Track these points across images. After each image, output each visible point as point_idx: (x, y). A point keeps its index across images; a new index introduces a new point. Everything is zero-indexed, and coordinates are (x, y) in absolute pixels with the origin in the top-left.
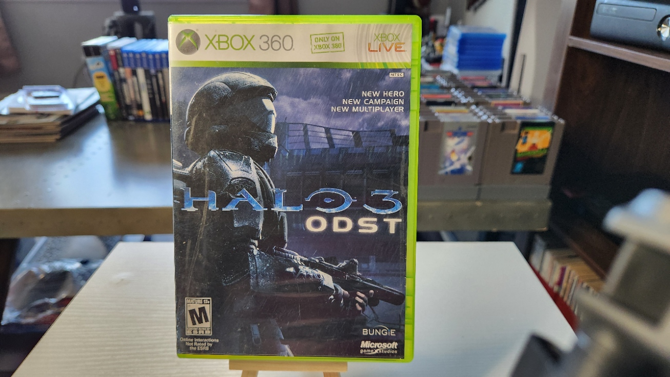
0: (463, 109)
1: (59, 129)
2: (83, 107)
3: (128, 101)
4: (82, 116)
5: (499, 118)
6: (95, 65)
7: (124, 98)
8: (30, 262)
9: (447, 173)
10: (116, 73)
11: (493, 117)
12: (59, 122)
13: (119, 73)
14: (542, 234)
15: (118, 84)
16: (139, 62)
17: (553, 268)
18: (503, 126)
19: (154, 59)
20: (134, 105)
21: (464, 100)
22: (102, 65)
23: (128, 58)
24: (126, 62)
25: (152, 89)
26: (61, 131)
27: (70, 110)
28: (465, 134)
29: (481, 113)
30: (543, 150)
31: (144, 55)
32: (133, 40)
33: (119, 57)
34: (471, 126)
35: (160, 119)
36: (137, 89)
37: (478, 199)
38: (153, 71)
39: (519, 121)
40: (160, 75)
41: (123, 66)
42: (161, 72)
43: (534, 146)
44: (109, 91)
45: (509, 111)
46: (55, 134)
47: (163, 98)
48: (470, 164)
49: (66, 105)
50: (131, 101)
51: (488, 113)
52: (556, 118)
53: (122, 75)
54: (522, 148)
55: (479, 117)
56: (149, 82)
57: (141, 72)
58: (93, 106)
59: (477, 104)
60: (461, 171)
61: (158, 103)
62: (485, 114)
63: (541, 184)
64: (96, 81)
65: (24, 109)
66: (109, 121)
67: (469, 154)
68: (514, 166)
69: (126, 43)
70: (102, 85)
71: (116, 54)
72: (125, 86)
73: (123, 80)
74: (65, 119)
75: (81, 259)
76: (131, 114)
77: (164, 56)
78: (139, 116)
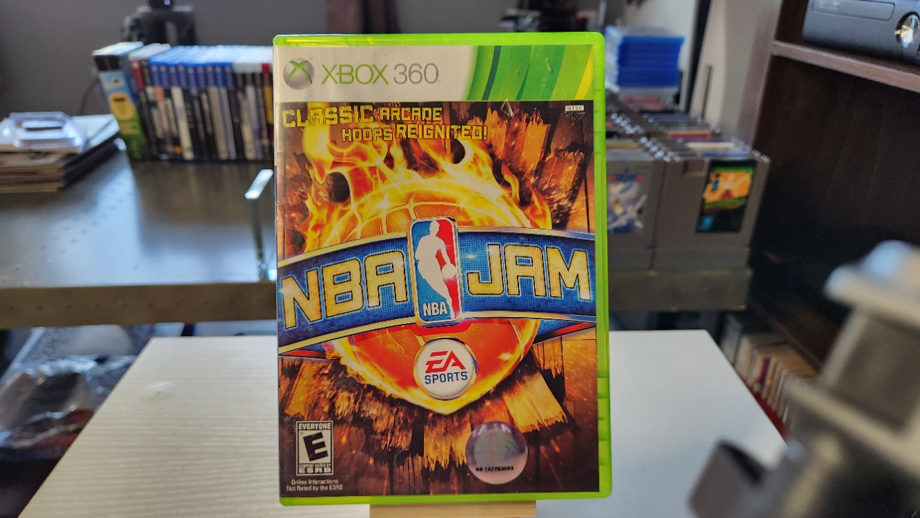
0: (629, 142)
1: (62, 174)
2: (96, 142)
3: (159, 133)
4: (95, 155)
5: (680, 155)
6: (111, 82)
7: (154, 128)
8: (24, 361)
10: (142, 94)
11: (671, 154)
12: (61, 164)
13: (146, 94)
14: (737, 314)
15: (145, 110)
16: (174, 78)
17: (752, 360)
18: (686, 166)
19: (196, 74)
20: (168, 139)
21: (630, 130)
22: (122, 83)
23: (160, 73)
24: (155, 77)
25: (193, 116)
26: (66, 177)
27: (77, 147)
28: (632, 178)
29: (654, 149)
30: (739, 198)
31: (181, 69)
32: (166, 47)
33: (146, 71)
34: (642, 166)
35: (206, 157)
36: (172, 115)
37: (651, 267)
38: (194, 91)
39: (707, 160)
40: (204, 97)
41: (152, 84)
42: (207, 92)
43: (727, 194)
44: (131, 120)
45: (695, 146)
46: (58, 180)
47: (209, 129)
48: (639, 219)
49: (71, 140)
50: (164, 133)
51: (664, 148)
52: (757, 154)
53: (151, 97)
54: (711, 197)
55: (653, 154)
56: (189, 106)
57: (177, 93)
58: (110, 141)
59: (648, 136)
60: (628, 229)
61: (202, 135)
62: (660, 149)
63: (737, 245)
64: (114, 106)
65: (12, 145)
66: (134, 162)
67: (639, 205)
68: (700, 222)
69: (156, 52)
70: (123, 111)
71: (142, 67)
72: (155, 113)
73: (152, 104)
74: (70, 160)
75: (96, 357)
76: (164, 152)
77: (210, 69)
78: (175, 154)
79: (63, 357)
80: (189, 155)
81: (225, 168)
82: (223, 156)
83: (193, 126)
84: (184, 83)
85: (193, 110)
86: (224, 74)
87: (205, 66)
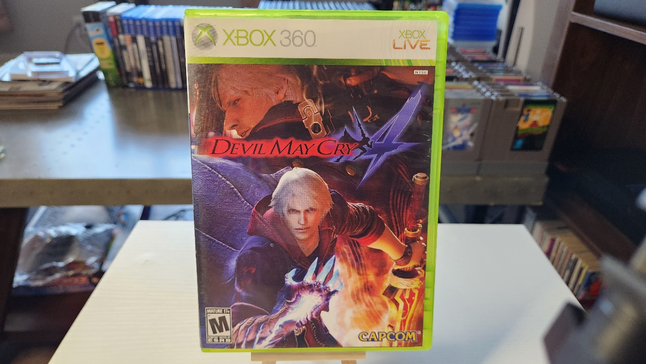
0: (466, 84)
1: (61, 96)
2: (83, 74)
3: (128, 68)
4: (83, 83)
5: (502, 95)
6: (94, 31)
7: (124, 65)
8: (36, 226)
9: (448, 149)
10: (116, 40)
11: (496, 93)
12: (61, 90)
13: (119, 40)
15: (118, 51)
16: (139, 29)
17: (543, 239)
18: (507, 103)
19: (155, 27)
20: (135, 72)
21: (466, 76)
22: (102, 31)
23: (129, 25)
24: (126, 28)
25: (152, 56)
26: (64, 99)
27: (71, 78)
28: (468, 111)
29: (484, 90)
30: (543, 127)
31: (144, 22)
32: (133, 6)
33: (119, 23)
34: (475, 102)
35: (161, 86)
36: (137, 55)
37: (478, 174)
38: (153, 39)
39: (522, 99)
40: (160, 43)
41: (123, 33)
42: (162, 40)
43: (535, 124)
44: (108, 58)
45: (511, 88)
46: (58, 101)
47: (163, 66)
48: (471, 140)
49: (67, 72)
50: (132, 69)
51: (491, 90)
52: (557, 96)
53: (122, 43)
54: (523, 125)
55: (483, 94)
56: (149, 49)
57: (141, 40)
58: (93, 74)
59: (479, 79)
60: (463, 147)
61: (158, 70)
62: (488, 90)
63: (539, 160)
64: (96, 48)
65: (26, 75)
66: (110, 88)
67: (471, 130)
68: (514, 143)
69: (125, 9)
70: (102, 52)
71: (116, 21)
72: (125, 53)
73: (124, 47)
74: (68, 86)
75: (85, 224)
76: (132, 82)
77: (164, 23)
78: (140, 84)
79: (63, 224)
80: (149, 84)
81: (174, 94)
82: (173, 85)
83: (152, 64)
84: (145, 32)
85: (152, 52)
86: (174, 27)
87: (160, 21)
